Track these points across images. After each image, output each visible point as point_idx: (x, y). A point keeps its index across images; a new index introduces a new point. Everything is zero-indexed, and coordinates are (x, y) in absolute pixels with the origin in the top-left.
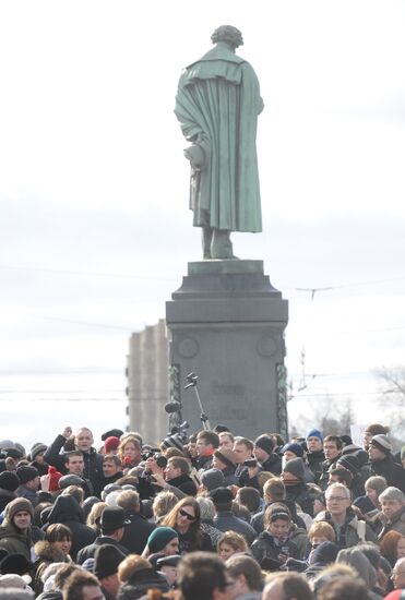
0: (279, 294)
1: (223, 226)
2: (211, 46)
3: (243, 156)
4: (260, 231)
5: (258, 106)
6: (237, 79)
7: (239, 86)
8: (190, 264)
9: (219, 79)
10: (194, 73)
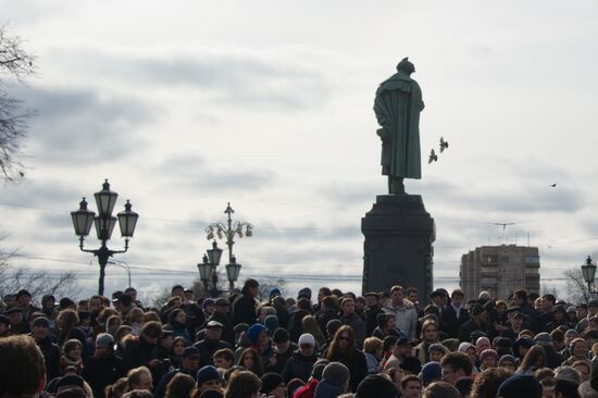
0: (429, 214)
1: (398, 175)
2: (396, 71)
3: (410, 134)
4: (420, 178)
5: (421, 106)
6: (409, 90)
7: (410, 94)
8: (378, 197)
9: (398, 90)
10: (385, 87)
